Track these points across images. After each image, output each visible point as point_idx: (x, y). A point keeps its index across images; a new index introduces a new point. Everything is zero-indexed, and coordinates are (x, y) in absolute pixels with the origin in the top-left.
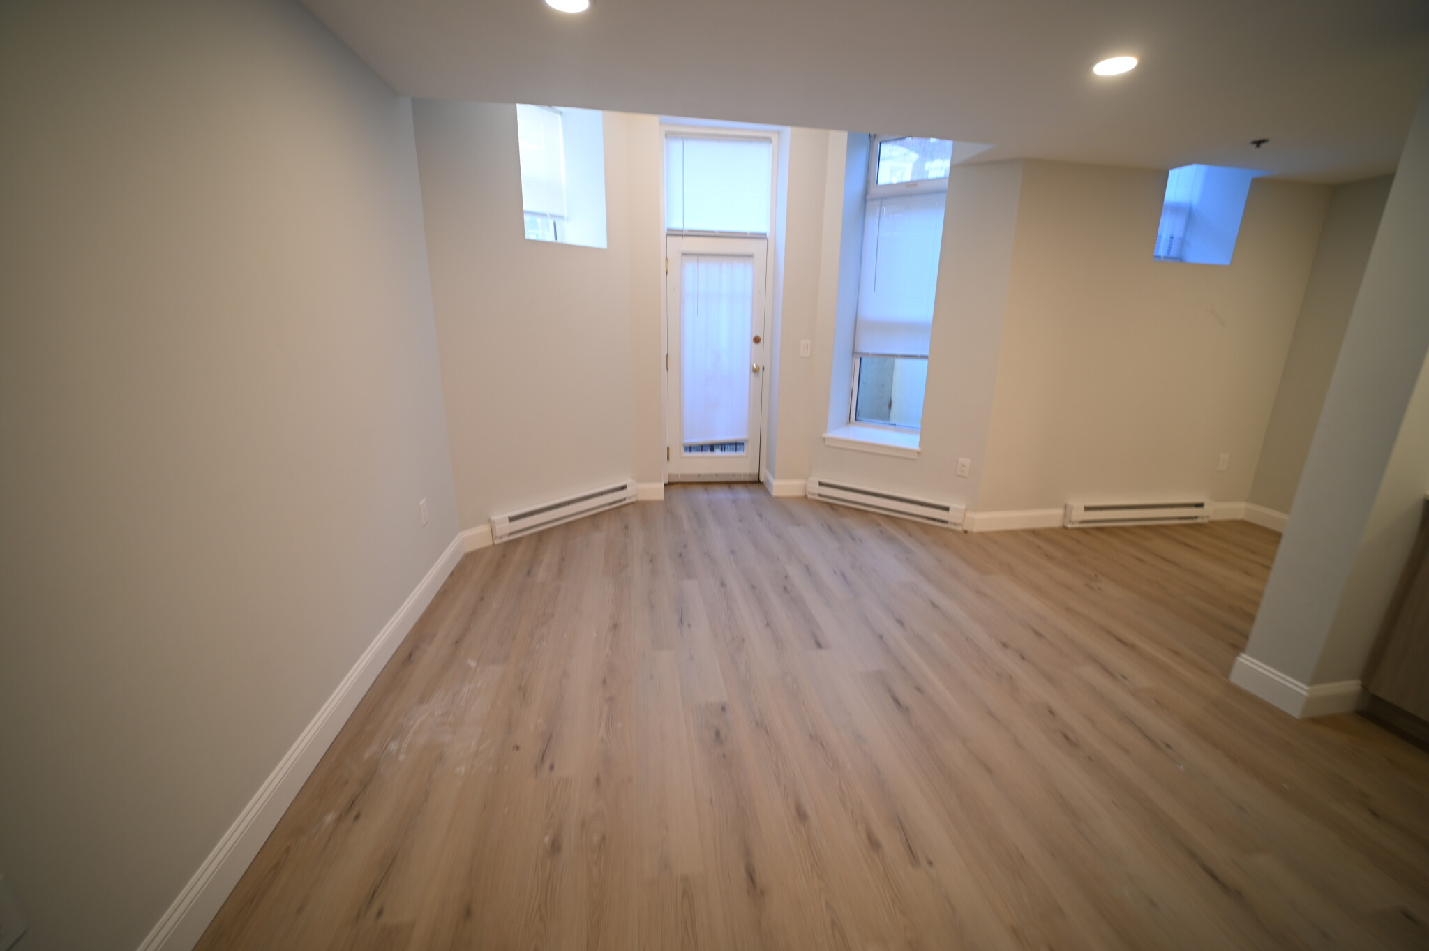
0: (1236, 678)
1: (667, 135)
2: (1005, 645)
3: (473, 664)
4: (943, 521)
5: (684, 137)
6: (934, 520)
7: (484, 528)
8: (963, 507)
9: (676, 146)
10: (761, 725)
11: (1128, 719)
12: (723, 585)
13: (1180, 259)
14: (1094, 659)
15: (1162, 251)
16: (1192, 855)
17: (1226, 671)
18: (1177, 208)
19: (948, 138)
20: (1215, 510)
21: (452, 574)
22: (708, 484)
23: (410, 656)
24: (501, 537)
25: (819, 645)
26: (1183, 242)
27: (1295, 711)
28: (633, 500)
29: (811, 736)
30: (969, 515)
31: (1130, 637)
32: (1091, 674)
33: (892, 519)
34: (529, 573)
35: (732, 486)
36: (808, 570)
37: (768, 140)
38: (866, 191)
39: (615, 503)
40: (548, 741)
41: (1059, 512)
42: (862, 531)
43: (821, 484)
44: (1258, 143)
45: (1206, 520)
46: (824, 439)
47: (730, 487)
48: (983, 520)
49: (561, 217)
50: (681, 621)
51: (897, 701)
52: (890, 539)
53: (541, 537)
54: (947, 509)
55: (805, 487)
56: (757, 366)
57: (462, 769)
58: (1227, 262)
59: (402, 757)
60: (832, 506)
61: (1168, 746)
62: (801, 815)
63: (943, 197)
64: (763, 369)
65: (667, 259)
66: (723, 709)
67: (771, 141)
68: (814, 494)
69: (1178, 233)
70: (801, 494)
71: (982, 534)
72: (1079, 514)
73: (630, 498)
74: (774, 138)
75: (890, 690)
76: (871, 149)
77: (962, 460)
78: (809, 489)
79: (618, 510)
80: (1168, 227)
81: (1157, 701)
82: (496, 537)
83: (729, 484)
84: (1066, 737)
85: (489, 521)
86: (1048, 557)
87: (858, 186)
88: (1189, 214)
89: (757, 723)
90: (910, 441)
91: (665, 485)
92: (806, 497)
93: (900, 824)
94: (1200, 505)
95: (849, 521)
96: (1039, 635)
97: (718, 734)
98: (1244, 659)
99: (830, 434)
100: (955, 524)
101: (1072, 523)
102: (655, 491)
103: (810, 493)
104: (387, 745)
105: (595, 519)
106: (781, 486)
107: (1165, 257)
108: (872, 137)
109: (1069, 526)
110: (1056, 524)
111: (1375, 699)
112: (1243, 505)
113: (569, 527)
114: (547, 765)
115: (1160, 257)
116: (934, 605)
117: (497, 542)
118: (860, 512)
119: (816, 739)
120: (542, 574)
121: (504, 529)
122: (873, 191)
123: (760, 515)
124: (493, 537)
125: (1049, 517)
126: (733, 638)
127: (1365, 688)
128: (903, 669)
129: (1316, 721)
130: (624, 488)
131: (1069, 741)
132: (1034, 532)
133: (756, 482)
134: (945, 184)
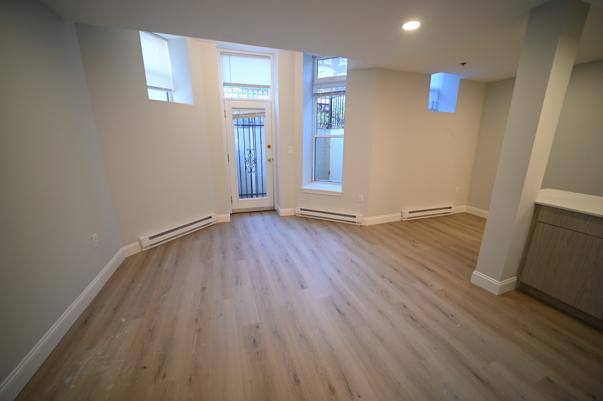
0: (473, 281)
1: (222, 53)
2: (383, 277)
3: (124, 320)
4: (354, 222)
5: (230, 54)
6: (350, 222)
7: (137, 244)
8: (362, 216)
9: (226, 59)
10: (276, 333)
11: (435, 306)
12: (258, 261)
13: (437, 110)
14: (419, 279)
15: (430, 108)
16: (468, 368)
17: (469, 278)
18: (434, 90)
19: (345, 57)
20: (456, 209)
21: (117, 270)
22: (251, 213)
23: (87, 320)
24: (146, 247)
25: (303, 287)
26: (437, 103)
27: (496, 293)
28: (215, 223)
29: (300, 336)
30: (364, 219)
31: (432, 267)
32: (418, 285)
33: (333, 223)
34: (160, 265)
35: (262, 212)
36: (297, 250)
37: (268, 57)
38: (313, 81)
39: (206, 225)
40: (163, 359)
41: (399, 214)
42: (320, 230)
43: (301, 209)
44: (463, 64)
45: (453, 214)
46: (301, 189)
47: (261, 213)
48: (370, 220)
49: (171, 90)
50: (237, 282)
51: (339, 311)
52: (332, 232)
53: (168, 245)
54: (355, 217)
55: (295, 211)
56: (270, 158)
57: (110, 387)
58: (454, 112)
59: (72, 386)
60: (307, 219)
61: (452, 316)
62: (297, 381)
63: (345, 84)
64: (273, 160)
65: (225, 111)
66: (257, 327)
67: (270, 58)
68: (299, 214)
69: (435, 101)
70: (293, 214)
71: (370, 226)
72: (407, 215)
73: (214, 222)
74: (271, 56)
75: (336, 306)
76: (314, 63)
77: (359, 195)
78: (296, 212)
79: (208, 228)
80: (432, 98)
81: (446, 295)
82: (143, 248)
83: (261, 212)
84: (412, 318)
85: (139, 240)
86: (397, 234)
87: (309, 79)
88: (439, 93)
89: (274, 333)
90: (337, 189)
91: (231, 214)
92: (295, 215)
93: (344, 376)
94: (450, 208)
95: (314, 225)
96: (397, 270)
97: (254, 341)
98: (475, 272)
99: (303, 187)
100: (359, 223)
101: (405, 218)
102: (226, 217)
103: (296, 213)
104: (65, 378)
105: (196, 234)
106: (283, 211)
107: (431, 110)
108: (314, 57)
109: (404, 220)
110: (399, 220)
111: (522, 283)
112: (465, 206)
113: (183, 239)
114: (162, 375)
115: (429, 110)
116: (352, 261)
117: (143, 250)
118: (319, 221)
119: (302, 336)
120: (167, 265)
121: (147, 243)
122: (316, 81)
123: (275, 226)
124: (142, 248)
125: (395, 217)
126: (262, 288)
127: (518, 279)
128: (341, 294)
129: (503, 295)
130: (210, 217)
131: (414, 320)
132: (390, 224)
133: (273, 211)
134: (345, 78)
